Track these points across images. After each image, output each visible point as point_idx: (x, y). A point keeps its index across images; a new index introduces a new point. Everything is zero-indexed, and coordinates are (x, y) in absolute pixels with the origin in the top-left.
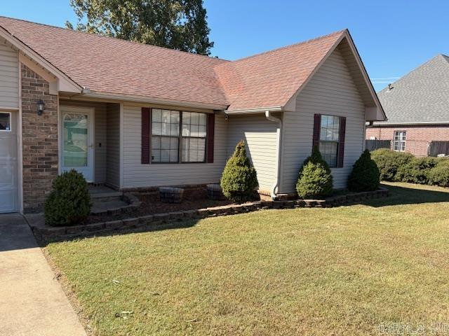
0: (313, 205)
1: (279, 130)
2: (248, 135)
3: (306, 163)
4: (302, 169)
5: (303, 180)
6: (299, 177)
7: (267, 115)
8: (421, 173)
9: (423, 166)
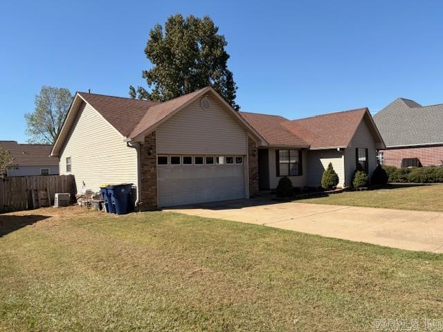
0: (363, 190)
1: (343, 157)
2: (322, 160)
3: (356, 171)
4: (354, 174)
5: (356, 179)
6: (354, 178)
7: (338, 149)
8: (403, 176)
9: (403, 172)
